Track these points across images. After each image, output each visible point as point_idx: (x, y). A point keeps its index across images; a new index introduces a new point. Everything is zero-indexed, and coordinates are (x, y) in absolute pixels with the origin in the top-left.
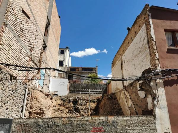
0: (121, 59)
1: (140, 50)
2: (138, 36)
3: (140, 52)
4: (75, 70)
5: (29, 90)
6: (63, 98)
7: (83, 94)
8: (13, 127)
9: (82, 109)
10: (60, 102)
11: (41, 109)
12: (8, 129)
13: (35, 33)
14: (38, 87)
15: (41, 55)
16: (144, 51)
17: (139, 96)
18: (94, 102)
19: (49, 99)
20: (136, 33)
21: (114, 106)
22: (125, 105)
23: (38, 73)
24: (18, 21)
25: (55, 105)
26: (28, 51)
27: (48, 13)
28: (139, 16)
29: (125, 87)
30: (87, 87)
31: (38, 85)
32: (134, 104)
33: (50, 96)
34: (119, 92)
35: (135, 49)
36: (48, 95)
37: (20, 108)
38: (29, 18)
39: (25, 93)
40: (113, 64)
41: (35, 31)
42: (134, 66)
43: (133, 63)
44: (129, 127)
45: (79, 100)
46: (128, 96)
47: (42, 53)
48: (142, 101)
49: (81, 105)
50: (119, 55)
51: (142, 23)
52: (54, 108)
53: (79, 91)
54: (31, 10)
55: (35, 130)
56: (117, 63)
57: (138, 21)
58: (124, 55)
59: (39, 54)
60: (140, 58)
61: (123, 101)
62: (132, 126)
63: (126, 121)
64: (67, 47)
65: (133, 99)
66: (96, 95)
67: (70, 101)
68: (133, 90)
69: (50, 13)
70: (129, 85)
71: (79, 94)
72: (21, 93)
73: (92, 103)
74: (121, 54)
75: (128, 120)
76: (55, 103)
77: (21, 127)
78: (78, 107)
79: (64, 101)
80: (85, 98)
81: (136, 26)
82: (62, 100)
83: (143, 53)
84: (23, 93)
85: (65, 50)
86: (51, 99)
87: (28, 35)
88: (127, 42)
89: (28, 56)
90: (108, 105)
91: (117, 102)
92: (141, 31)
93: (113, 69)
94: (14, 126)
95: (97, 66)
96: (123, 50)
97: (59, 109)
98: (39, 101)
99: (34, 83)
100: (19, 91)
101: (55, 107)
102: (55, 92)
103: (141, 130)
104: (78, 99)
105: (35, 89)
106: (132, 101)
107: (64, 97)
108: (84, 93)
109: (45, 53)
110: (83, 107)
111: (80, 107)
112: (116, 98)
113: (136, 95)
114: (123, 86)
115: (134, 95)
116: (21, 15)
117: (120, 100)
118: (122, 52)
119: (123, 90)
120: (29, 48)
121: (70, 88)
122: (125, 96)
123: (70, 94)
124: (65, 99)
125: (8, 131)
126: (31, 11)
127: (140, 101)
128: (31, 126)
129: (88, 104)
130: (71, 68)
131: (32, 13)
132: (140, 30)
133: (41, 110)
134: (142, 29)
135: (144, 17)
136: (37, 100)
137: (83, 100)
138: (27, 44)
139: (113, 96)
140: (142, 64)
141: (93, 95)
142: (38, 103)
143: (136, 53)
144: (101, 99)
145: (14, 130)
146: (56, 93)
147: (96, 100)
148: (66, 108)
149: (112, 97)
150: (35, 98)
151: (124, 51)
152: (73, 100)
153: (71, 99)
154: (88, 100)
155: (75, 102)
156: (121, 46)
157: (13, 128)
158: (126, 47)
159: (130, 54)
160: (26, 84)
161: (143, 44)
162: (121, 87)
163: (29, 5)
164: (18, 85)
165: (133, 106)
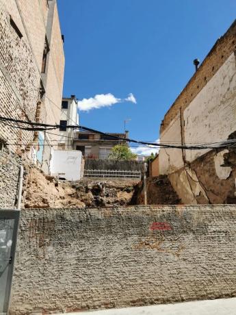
0: (181, 117)
1: (221, 99)
2: (218, 74)
3: (222, 102)
4: (88, 138)
5: (25, 169)
6: (75, 184)
7: (109, 178)
8: (21, 223)
9: (109, 203)
10: (70, 191)
11: (44, 201)
12: (13, 227)
13: (29, 65)
14: (35, 163)
15: (38, 108)
16: (230, 100)
17: (217, 177)
18: (128, 191)
19: (52, 185)
20: (214, 70)
21: (167, 196)
22: (187, 193)
23: (34, 140)
24: (5, 40)
25: (63, 195)
26: (20, 98)
27: (47, 28)
28: (222, 38)
29: (188, 164)
30: (114, 166)
31: (35, 160)
32: (206, 190)
33: (54, 181)
34: (176, 172)
35: (212, 97)
36: (50, 179)
37: (13, 197)
38: (20, 35)
39: (20, 172)
40: (164, 125)
41: (29, 61)
42: (208, 127)
43: (206, 122)
44: (210, 222)
45: (103, 187)
46: (195, 178)
47: (39, 103)
48: (222, 184)
49: (107, 196)
50: (176, 109)
51: (227, 50)
52: (61, 201)
53: (101, 173)
54: (23, 21)
55: (60, 227)
56: (171, 124)
57: (218, 47)
58: (186, 109)
59: (36, 105)
60: (222, 113)
61: (183, 187)
62: (215, 220)
63: (205, 213)
64: (73, 97)
65: (204, 182)
66: (130, 179)
67: (87, 190)
68: (205, 168)
69: (49, 28)
70: (196, 160)
71: (101, 178)
72: (14, 172)
73: (126, 193)
74: (181, 108)
75: (208, 212)
76: (62, 193)
77: (36, 223)
78: (101, 200)
79: (78, 189)
80: (114, 185)
81: (214, 57)
82: (73, 187)
83: (228, 104)
84: (17, 172)
85: (69, 101)
86: (56, 185)
87: (19, 68)
88: (194, 86)
89: (20, 108)
90: (156, 195)
91: (171, 189)
92: (224, 66)
93: (162, 134)
94: (22, 221)
95: (127, 132)
96: (184, 101)
97: (70, 202)
98: (41, 187)
99: (30, 157)
100: (12, 168)
101: (64, 198)
102: (59, 174)
103: (228, 227)
104: (101, 187)
105: (32, 166)
106: (203, 185)
107: (77, 182)
108: (111, 176)
109: (44, 104)
110: (111, 199)
111: (105, 199)
112: (169, 183)
113: (210, 176)
114: (183, 163)
115: (207, 175)
116: (9, 29)
117: (176, 185)
118: (183, 105)
119: (183, 169)
120: (21, 92)
121: (86, 167)
122: (189, 179)
123: (86, 178)
124: (79, 185)
125: (12, 230)
126: (23, 23)
127: (220, 185)
128: (52, 221)
129: (118, 194)
130: (79, 135)
131: (25, 27)
132: (222, 63)
133: (44, 203)
134: (226, 62)
135: (232, 41)
136: (37, 185)
137: (109, 187)
138: (18, 84)
139: (164, 181)
140: (225, 122)
141: (125, 179)
142: (39, 191)
143: (212, 105)
144: (140, 186)
145: (23, 228)
146: (62, 176)
147: (131, 188)
148: (82, 201)
149: (162, 181)
150: (33, 182)
151: (187, 102)
152: (93, 187)
153: (90, 186)
154: (118, 188)
155: (97, 191)
156: (181, 94)
157: (22, 225)
158: (193, 96)
159: (200, 106)
160: (20, 157)
161: (228, 89)
162: (179, 164)
163: (20, 11)
164: (9, 156)
165: (204, 193)
